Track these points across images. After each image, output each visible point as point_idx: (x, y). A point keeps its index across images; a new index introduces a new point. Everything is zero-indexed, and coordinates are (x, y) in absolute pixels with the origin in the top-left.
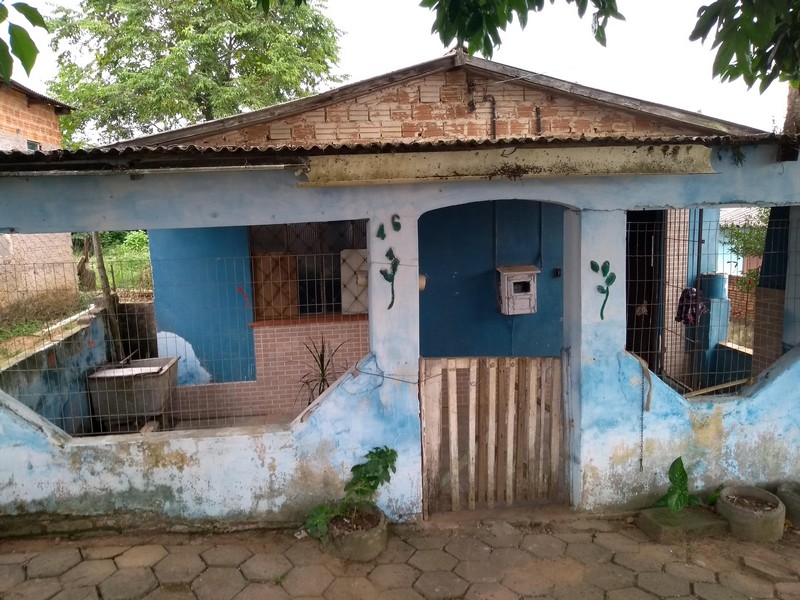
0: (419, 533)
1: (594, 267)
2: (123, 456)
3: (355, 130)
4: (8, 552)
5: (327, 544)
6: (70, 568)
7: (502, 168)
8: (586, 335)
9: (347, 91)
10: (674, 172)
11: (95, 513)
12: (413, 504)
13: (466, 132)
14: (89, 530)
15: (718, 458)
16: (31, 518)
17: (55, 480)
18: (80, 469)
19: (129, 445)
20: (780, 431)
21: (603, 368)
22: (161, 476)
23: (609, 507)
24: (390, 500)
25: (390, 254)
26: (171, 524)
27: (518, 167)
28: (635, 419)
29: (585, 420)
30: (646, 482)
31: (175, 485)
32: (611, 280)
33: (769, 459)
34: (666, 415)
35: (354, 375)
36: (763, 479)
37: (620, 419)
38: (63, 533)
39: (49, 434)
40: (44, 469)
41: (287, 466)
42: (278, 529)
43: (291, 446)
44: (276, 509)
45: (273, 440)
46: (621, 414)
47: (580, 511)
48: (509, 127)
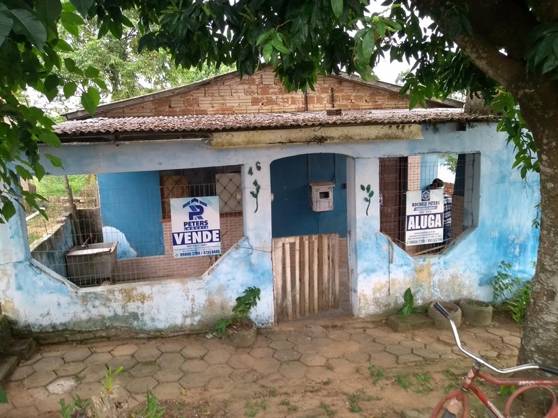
0: (273, 333)
1: (363, 188)
2: (111, 297)
3: (223, 101)
4: (50, 351)
5: (225, 339)
6: (87, 357)
7: (314, 138)
8: (359, 224)
9: (219, 79)
10: (403, 139)
11: (95, 329)
12: (269, 317)
13: (290, 103)
14: (92, 339)
15: (429, 288)
16: (60, 333)
17: (72, 311)
18: (87, 304)
19: (114, 291)
20: (461, 272)
21: (368, 241)
22: (132, 307)
23: (373, 316)
24: (257, 316)
25: (255, 183)
26: (137, 333)
27: (322, 137)
28: (385, 268)
29: (359, 269)
30: (392, 302)
31: (140, 312)
32: (371, 195)
33: (456, 287)
34: (402, 265)
35: (237, 248)
36: (453, 298)
37: (377, 268)
38: (78, 341)
39: (69, 286)
40: (67, 305)
41: (201, 299)
42: (196, 334)
43: (203, 288)
44: (195, 323)
45: (192, 285)
46: (378, 265)
47: (358, 318)
48: (316, 99)
